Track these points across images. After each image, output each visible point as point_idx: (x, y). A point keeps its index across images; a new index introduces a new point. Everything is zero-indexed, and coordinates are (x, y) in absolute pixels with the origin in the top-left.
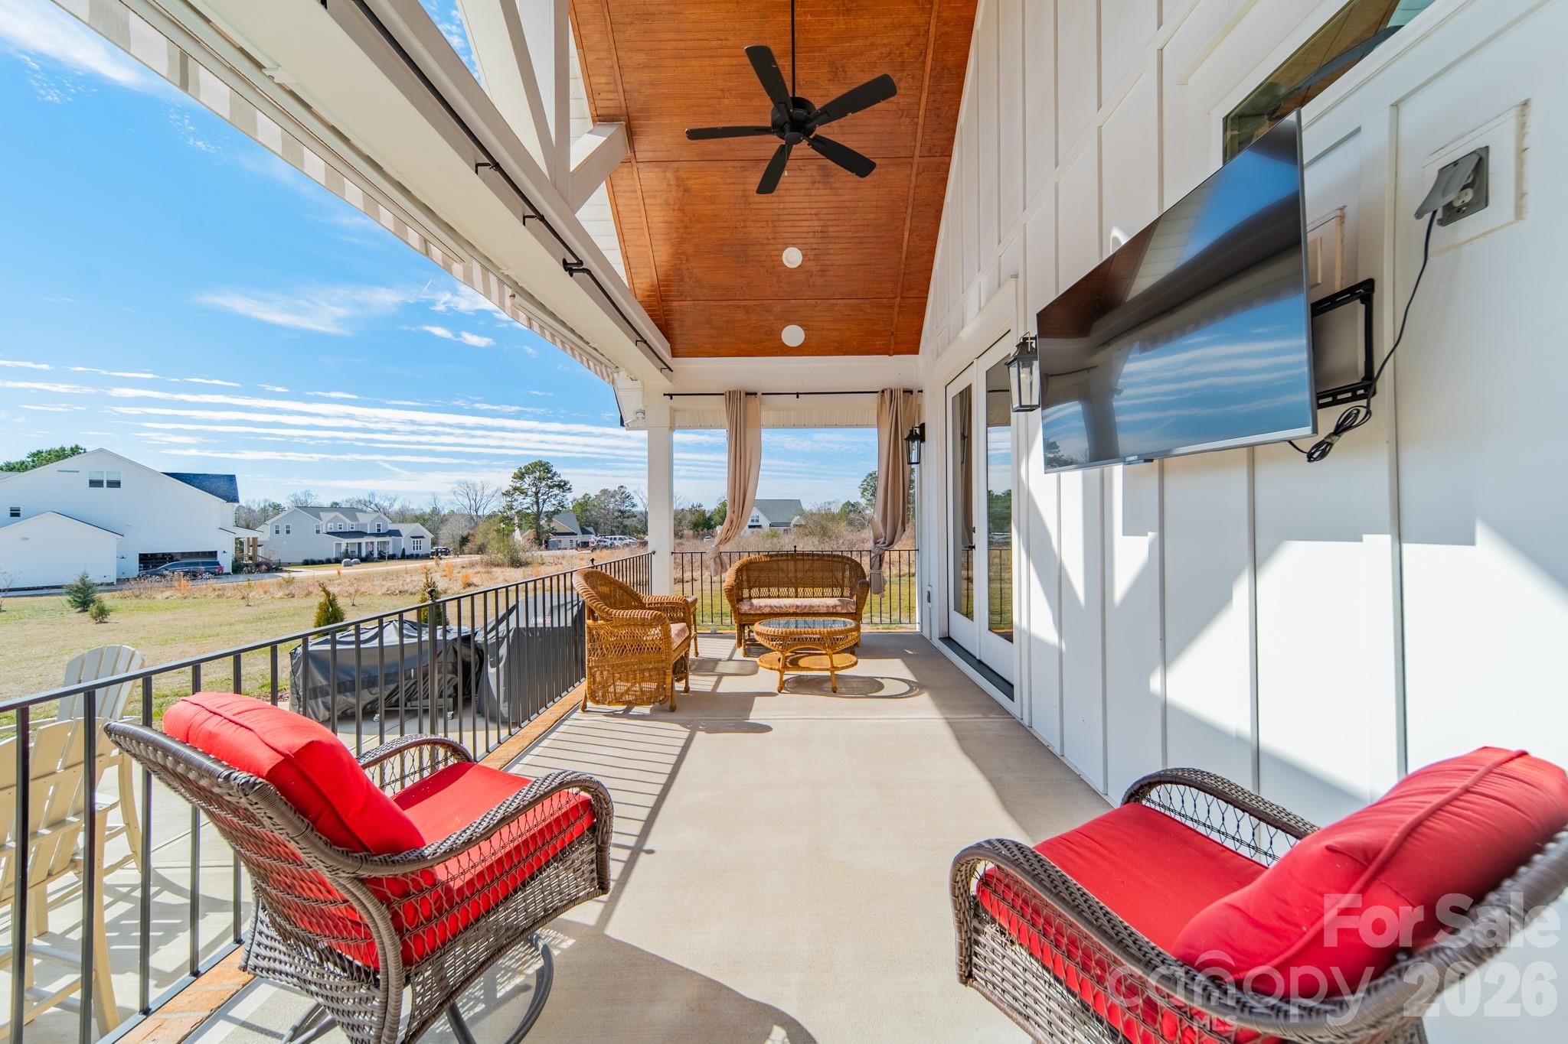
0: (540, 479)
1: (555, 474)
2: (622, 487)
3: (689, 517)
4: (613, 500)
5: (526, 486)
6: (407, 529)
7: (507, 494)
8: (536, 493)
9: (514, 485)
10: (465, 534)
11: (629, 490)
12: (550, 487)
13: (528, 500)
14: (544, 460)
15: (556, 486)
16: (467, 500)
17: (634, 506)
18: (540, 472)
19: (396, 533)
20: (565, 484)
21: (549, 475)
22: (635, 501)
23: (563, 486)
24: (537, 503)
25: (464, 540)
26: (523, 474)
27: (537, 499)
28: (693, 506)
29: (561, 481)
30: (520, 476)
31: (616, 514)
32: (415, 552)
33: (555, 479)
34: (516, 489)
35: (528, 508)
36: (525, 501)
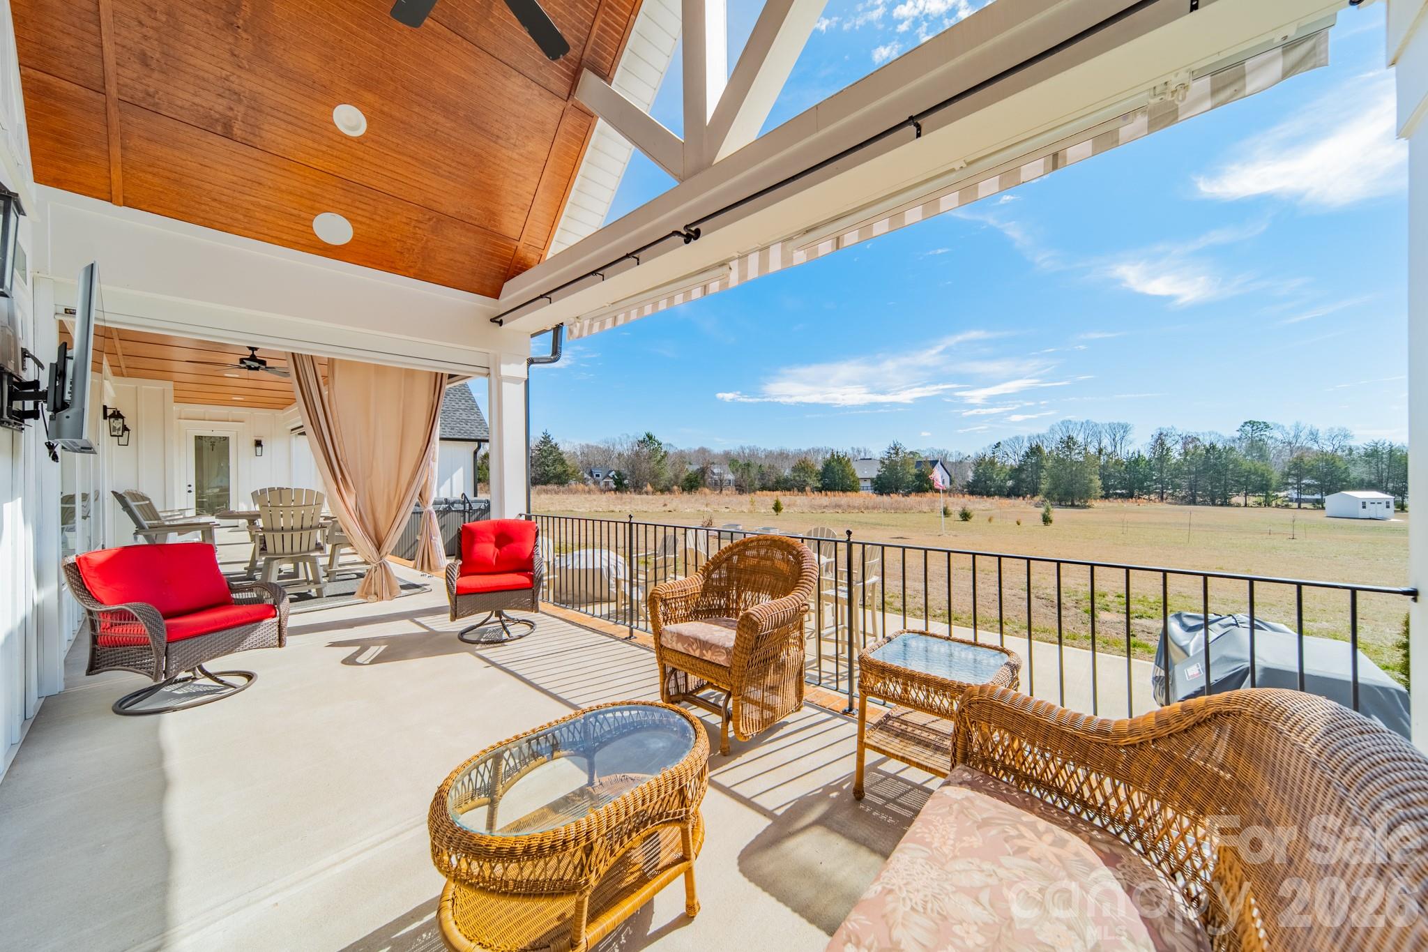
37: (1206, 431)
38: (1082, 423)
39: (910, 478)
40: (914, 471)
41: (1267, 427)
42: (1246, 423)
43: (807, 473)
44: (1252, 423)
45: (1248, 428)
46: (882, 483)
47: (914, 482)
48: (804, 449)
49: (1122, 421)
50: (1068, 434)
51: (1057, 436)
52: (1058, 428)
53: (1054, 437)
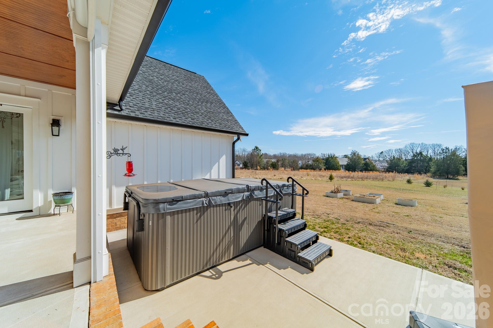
38: (419, 144)
39: (361, 165)
40: (363, 162)
43: (319, 162)
46: (349, 167)
47: (363, 166)
48: (304, 154)
49: (438, 143)
50: (412, 148)
51: (408, 149)
52: (409, 146)
53: (406, 150)
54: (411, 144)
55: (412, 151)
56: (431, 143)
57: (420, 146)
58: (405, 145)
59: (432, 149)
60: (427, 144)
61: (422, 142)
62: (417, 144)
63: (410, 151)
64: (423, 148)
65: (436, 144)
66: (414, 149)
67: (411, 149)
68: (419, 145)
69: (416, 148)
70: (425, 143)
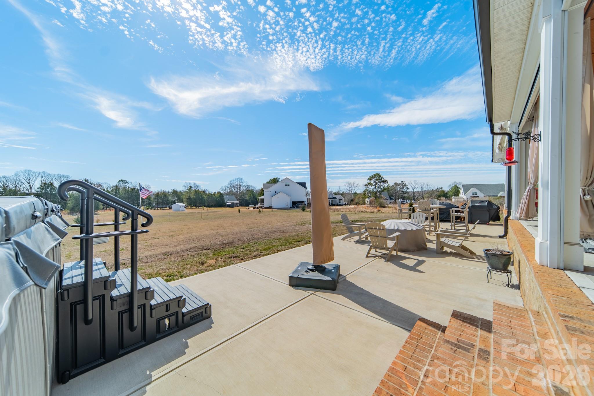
0: (377, 180)
1: (382, 178)
2: (402, 181)
3: (436, 193)
4: (399, 187)
5: (372, 182)
6: (338, 197)
7: (366, 185)
8: (376, 185)
9: (368, 182)
10: (352, 198)
11: (406, 182)
12: (380, 182)
13: (373, 187)
14: (378, 173)
15: (382, 182)
16: (348, 188)
17: (408, 189)
18: (377, 177)
19: (335, 198)
20: (386, 181)
21: (380, 178)
22: (408, 187)
23: (385, 182)
24: (376, 188)
25: (352, 200)
26: (371, 178)
27: (376, 187)
28: (438, 188)
29: (384, 180)
30: (370, 179)
31: (400, 192)
32: (340, 204)
33: (382, 179)
34: (369, 183)
35: (373, 190)
36: (372, 188)
37: (104, 182)
41: (127, 182)
42: (120, 180)
44: (122, 181)
45: (121, 182)
50: (28, 178)
51: (21, 178)
52: (22, 174)
53: (17, 179)
54: (25, 171)
55: (28, 181)
56: (57, 173)
57: (40, 176)
58: (16, 171)
59: (57, 181)
60: (50, 173)
61: (43, 171)
62: (36, 171)
63: (23, 181)
64: (46, 178)
65: (63, 175)
66: (32, 178)
67: (25, 179)
68: (39, 174)
69: (34, 178)
70: (48, 172)
